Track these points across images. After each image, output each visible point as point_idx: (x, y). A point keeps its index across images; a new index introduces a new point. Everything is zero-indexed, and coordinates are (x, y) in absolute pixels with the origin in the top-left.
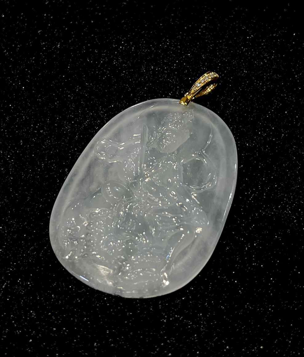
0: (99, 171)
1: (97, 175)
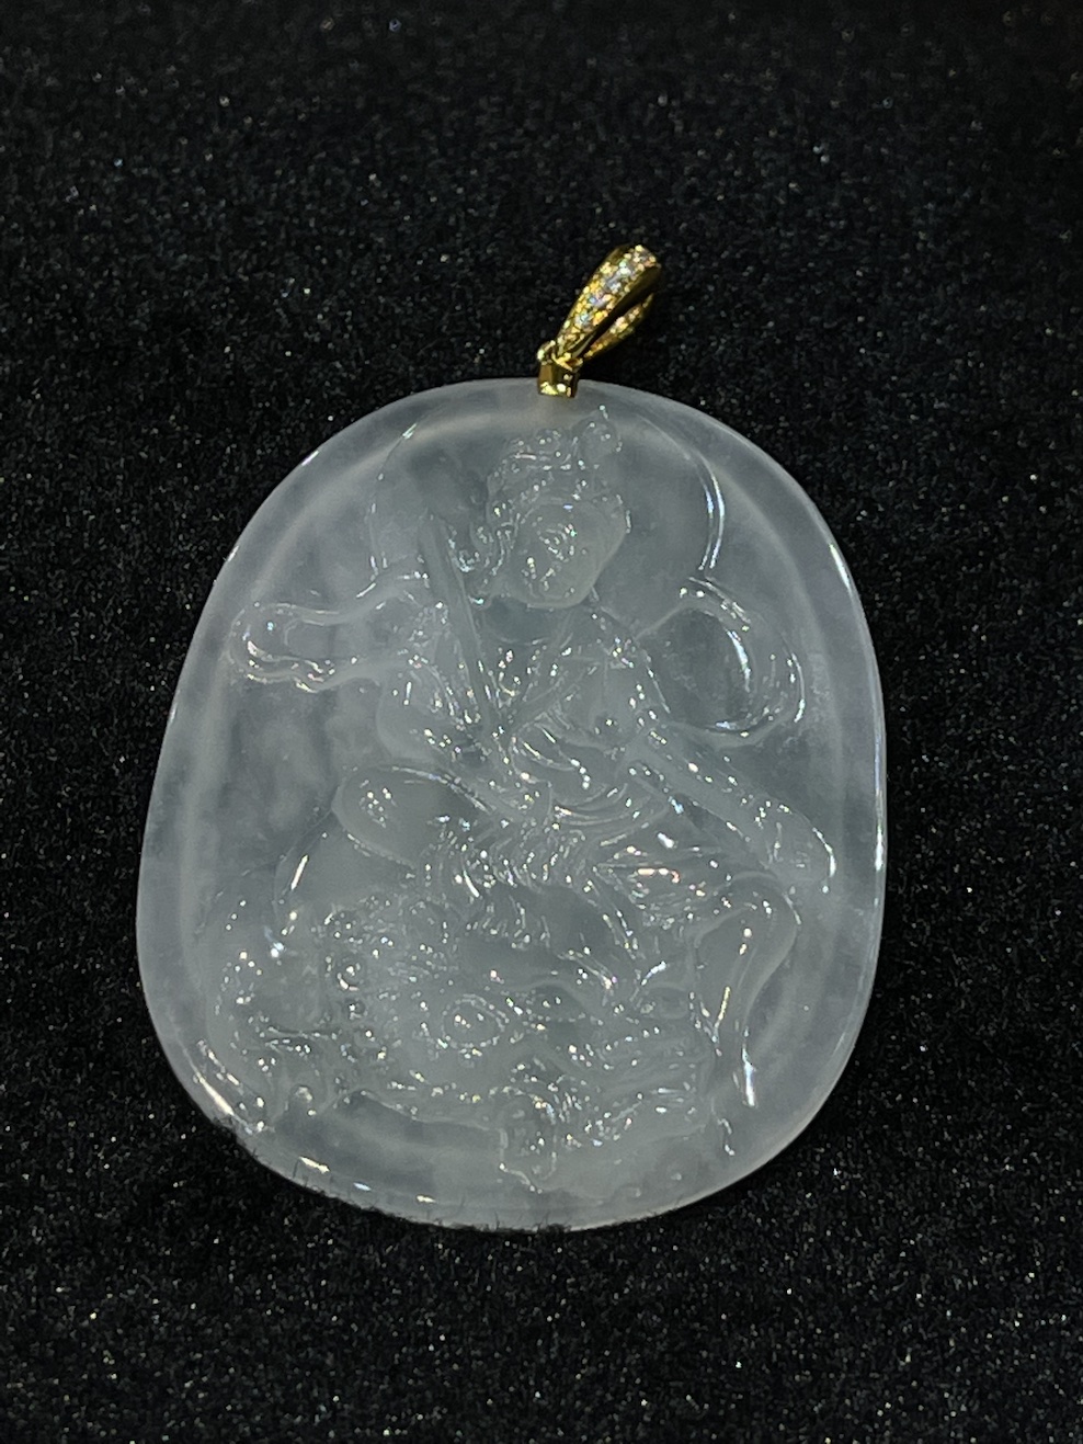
0: (285, 740)
1: (286, 758)
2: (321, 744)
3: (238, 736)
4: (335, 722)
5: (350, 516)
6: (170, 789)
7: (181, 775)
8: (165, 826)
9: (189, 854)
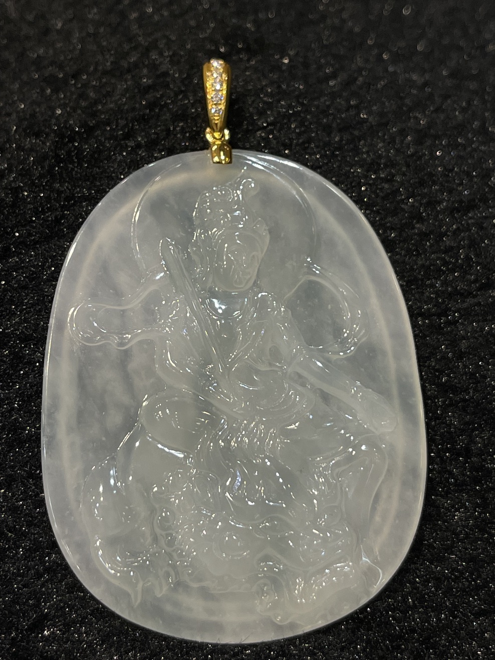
0: (108, 380)
2: (127, 379)
3: (82, 381)
4: (132, 365)
5: (122, 243)
6: (50, 416)
7: (55, 406)
8: (52, 438)
9: (66, 452)
